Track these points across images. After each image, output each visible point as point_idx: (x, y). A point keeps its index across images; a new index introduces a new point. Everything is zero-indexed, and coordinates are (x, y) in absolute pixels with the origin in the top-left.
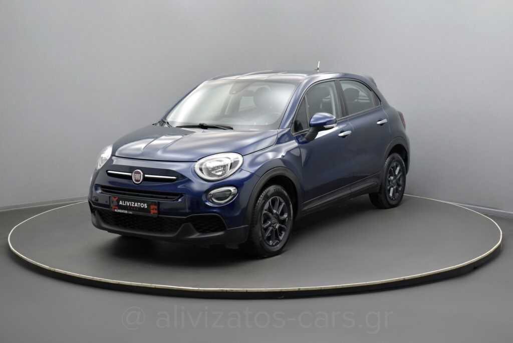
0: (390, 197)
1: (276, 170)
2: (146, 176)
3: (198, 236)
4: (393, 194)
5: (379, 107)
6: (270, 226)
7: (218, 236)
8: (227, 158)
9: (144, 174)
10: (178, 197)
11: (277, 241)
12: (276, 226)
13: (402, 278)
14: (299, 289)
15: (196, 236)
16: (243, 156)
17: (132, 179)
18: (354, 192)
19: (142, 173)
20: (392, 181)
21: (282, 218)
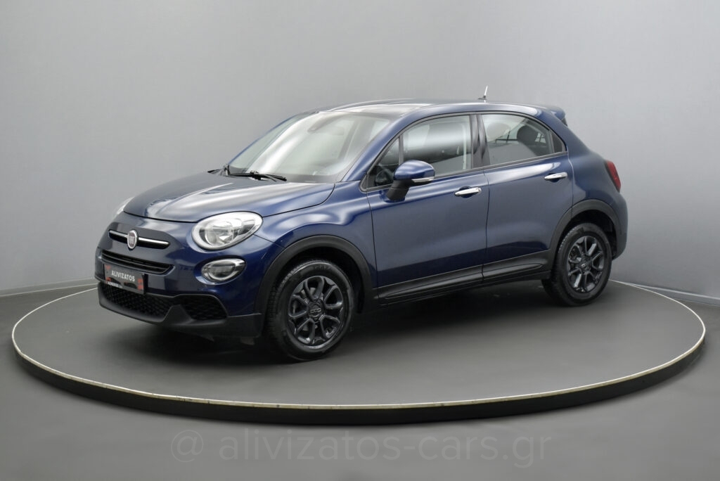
0: (575, 289)
1: (316, 239)
2: (140, 239)
3: (192, 323)
4: (581, 284)
5: (562, 154)
6: (307, 316)
7: (217, 325)
8: (236, 220)
9: (138, 236)
10: (167, 269)
11: (320, 338)
12: (318, 317)
13: (438, 403)
14: (278, 406)
15: (189, 323)
16: (262, 217)
17: (127, 243)
18: (489, 277)
19: (136, 236)
20: (579, 263)
21: (331, 307)
